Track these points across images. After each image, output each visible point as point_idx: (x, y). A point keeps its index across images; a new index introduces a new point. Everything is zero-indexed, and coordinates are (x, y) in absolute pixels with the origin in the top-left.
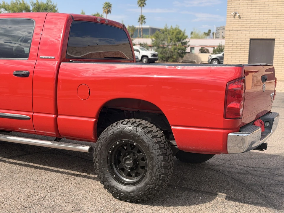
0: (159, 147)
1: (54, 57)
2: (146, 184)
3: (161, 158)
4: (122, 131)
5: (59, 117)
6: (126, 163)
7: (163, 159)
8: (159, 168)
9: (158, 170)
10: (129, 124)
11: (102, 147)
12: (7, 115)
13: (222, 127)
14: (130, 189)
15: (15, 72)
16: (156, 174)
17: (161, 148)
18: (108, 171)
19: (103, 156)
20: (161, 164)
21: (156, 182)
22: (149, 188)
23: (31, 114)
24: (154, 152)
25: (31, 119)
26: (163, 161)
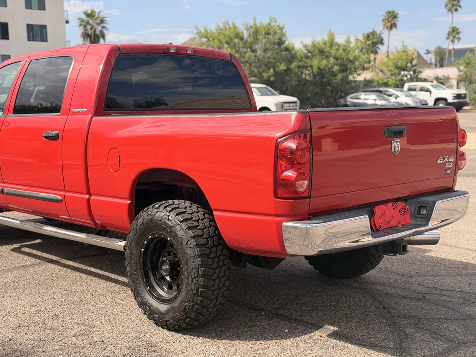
0: (195, 244)
1: (86, 110)
2: (183, 302)
3: (198, 261)
4: (152, 219)
5: (92, 197)
6: (163, 268)
7: (200, 263)
8: (195, 277)
9: (194, 280)
10: (161, 209)
11: (132, 244)
12: (39, 196)
13: (273, 212)
14: (163, 308)
15: (45, 134)
16: (193, 287)
17: (198, 246)
18: (141, 279)
19: (133, 258)
20: (198, 271)
21: (193, 298)
22: (185, 309)
23: (64, 193)
24: (189, 251)
25: (64, 200)
26: (202, 266)
